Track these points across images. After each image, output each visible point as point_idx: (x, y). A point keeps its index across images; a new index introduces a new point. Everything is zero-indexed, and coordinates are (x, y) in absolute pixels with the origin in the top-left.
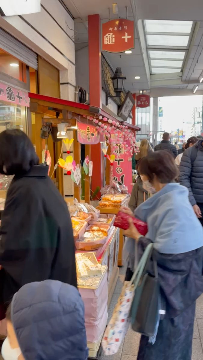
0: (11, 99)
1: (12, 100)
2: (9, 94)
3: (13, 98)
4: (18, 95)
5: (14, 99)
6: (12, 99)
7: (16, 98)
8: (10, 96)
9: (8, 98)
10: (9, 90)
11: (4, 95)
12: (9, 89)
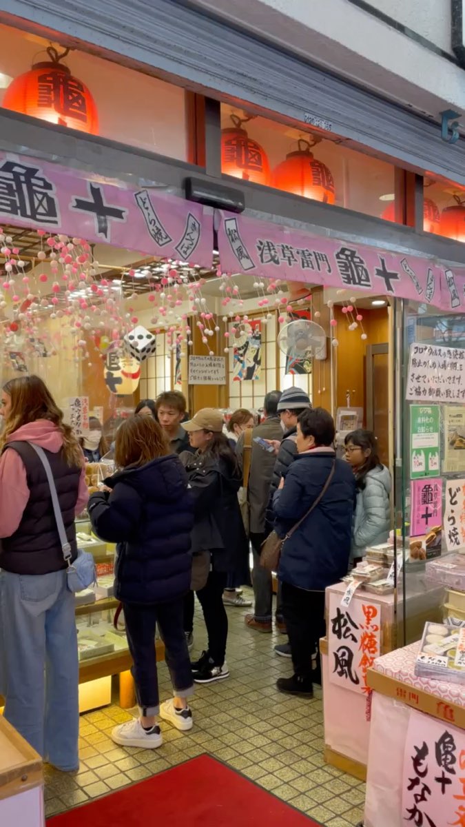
0: (357, 281)
1: (359, 283)
2: (347, 267)
3: (363, 278)
4: (381, 269)
5: (368, 280)
6: (360, 279)
7: (374, 276)
8: (350, 273)
9: (346, 280)
10: (347, 256)
11: (330, 271)
12: (347, 253)
